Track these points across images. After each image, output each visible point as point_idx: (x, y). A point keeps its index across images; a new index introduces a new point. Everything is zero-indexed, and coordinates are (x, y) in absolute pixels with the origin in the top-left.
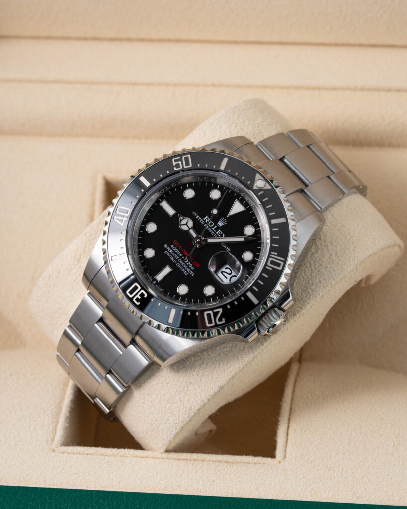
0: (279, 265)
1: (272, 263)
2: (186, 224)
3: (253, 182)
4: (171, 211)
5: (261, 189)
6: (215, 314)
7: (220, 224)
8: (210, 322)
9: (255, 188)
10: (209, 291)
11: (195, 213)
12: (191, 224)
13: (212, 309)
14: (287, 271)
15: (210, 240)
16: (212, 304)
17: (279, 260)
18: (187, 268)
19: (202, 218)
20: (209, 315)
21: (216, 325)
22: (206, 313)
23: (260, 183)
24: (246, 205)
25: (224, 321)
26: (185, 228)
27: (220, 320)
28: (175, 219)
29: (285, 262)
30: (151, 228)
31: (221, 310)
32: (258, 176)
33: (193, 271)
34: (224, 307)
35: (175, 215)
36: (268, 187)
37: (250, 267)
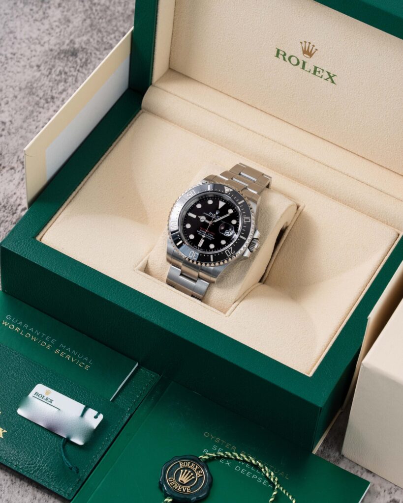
0: (248, 220)
1: (245, 220)
2: (203, 219)
3: (224, 190)
4: (194, 216)
5: (229, 192)
6: (230, 250)
7: (217, 213)
8: (229, 254)
9: (226, 192)
10: (223, 242)
11: (204, 213)
12: (204, 218)
13: (228, 249)
14: (253, 222)
15: (215, 221)
16: (227, 247)
17: (248, 218)
18: (211, 237)
19: (208, 214)
20: (227, 252)
21: (232, 255)
22: (225, 252)
23: (227, 190)
24: (225, 201)
25: (234, 252)
26: (202, 221)
27: (233, 252)
28: (198, 219)
29: (250, 218)
30: (188, 226)
31: (231, 248)
32: (225, 187)
33: (213, 237)
34: (232, 246)
35: (197, 217)
36: (231, 190)
37: (236, 226)
